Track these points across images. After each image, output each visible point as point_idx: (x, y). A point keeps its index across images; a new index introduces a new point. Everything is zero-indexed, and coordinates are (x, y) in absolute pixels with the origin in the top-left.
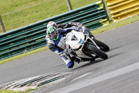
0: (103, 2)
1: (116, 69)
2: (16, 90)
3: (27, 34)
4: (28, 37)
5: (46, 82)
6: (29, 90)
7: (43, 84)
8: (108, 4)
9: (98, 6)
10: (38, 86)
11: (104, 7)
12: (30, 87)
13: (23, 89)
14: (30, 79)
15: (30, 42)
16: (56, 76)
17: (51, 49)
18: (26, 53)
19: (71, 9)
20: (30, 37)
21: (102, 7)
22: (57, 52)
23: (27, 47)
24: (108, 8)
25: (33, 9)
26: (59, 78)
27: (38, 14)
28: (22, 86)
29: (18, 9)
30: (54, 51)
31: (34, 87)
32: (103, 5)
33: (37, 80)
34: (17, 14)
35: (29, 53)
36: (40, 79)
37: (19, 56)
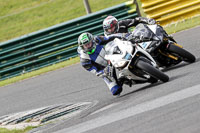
0: (135, 3)
1: (155, 98)
2: (11, 127)
3: (26, 48)
4: (27, 53)
5: (54, 117)
6: (29, 128)
7: (48, 119)
8: (144, 5)
9: (128, 7)
10: (42, 122)
11: (137, 9)
12: (30, 124)
13: (20, 126)
14: (31, 112)
15: (30, 59)
16: (68, 108)
17: (85, 66)
18: (25, 75)
19: (90, 12)
20: (30, 52)
21: (134, 10)
22: (94, 71)
23: (27, 66)
24: (142, 11)
25: (35, 12)
26: (72, 110)
27: (41, 19)
28: (18, 122)
29: (13, 12)
30: (89, 70)
31: (36, 124)
32: (135, 7)
33: (41, 113)
34: (12, 18)
35: (28, 74)
36: (45, 112)
37: (14, 78)
